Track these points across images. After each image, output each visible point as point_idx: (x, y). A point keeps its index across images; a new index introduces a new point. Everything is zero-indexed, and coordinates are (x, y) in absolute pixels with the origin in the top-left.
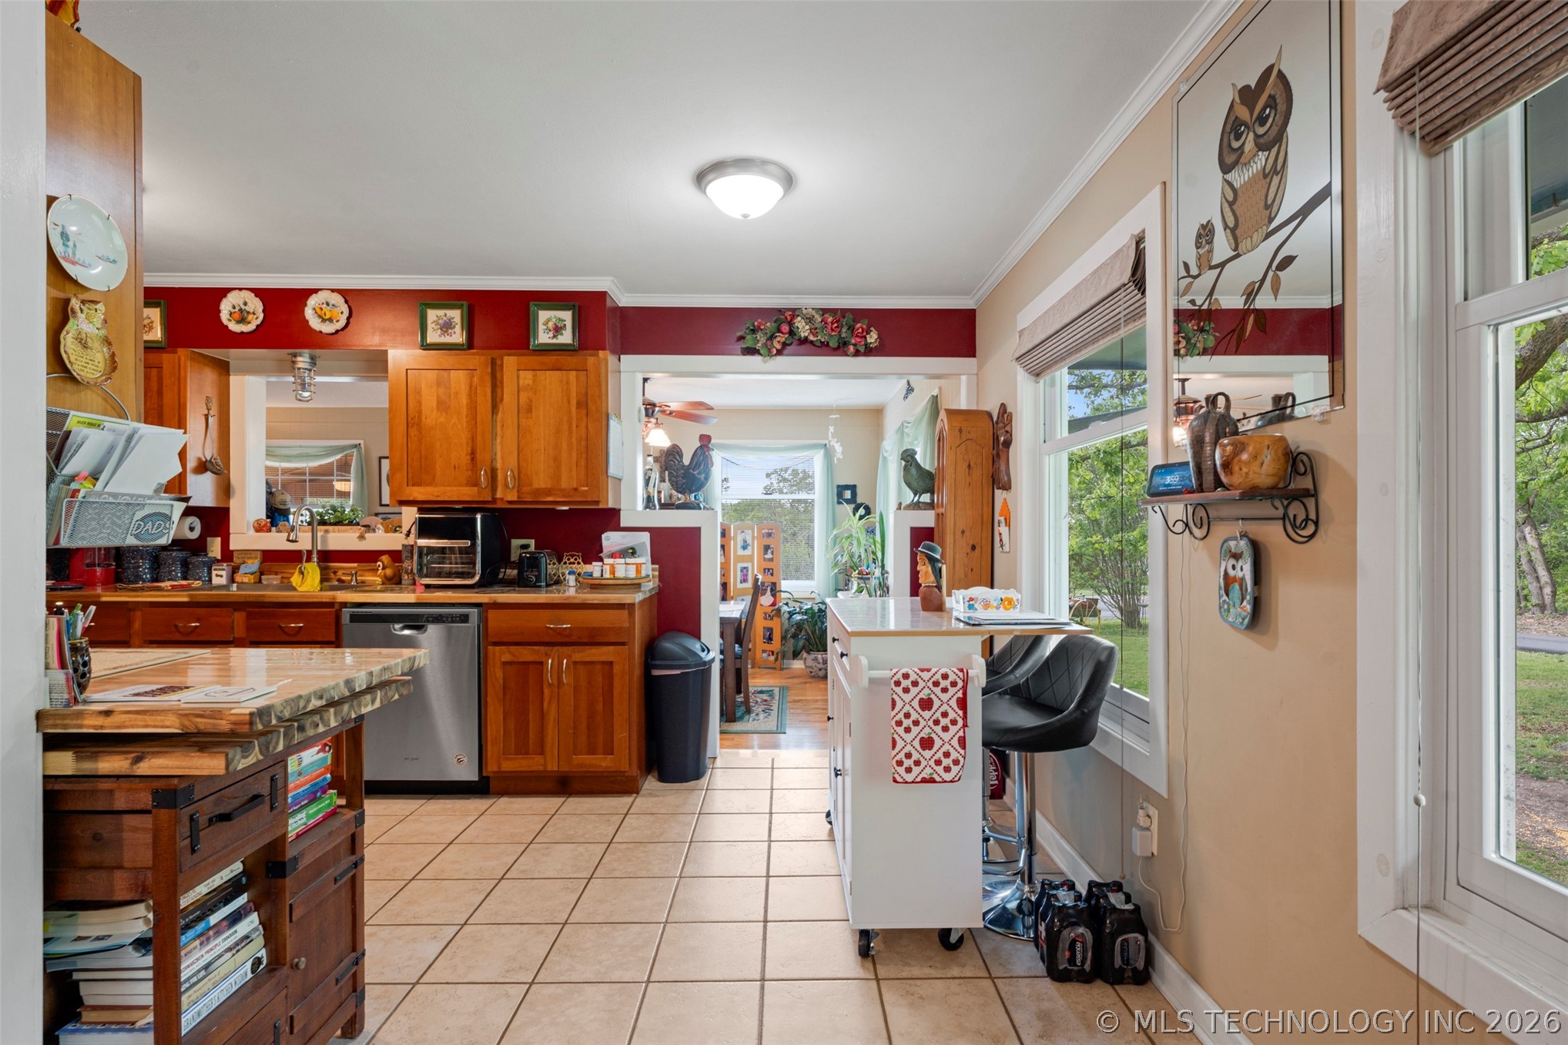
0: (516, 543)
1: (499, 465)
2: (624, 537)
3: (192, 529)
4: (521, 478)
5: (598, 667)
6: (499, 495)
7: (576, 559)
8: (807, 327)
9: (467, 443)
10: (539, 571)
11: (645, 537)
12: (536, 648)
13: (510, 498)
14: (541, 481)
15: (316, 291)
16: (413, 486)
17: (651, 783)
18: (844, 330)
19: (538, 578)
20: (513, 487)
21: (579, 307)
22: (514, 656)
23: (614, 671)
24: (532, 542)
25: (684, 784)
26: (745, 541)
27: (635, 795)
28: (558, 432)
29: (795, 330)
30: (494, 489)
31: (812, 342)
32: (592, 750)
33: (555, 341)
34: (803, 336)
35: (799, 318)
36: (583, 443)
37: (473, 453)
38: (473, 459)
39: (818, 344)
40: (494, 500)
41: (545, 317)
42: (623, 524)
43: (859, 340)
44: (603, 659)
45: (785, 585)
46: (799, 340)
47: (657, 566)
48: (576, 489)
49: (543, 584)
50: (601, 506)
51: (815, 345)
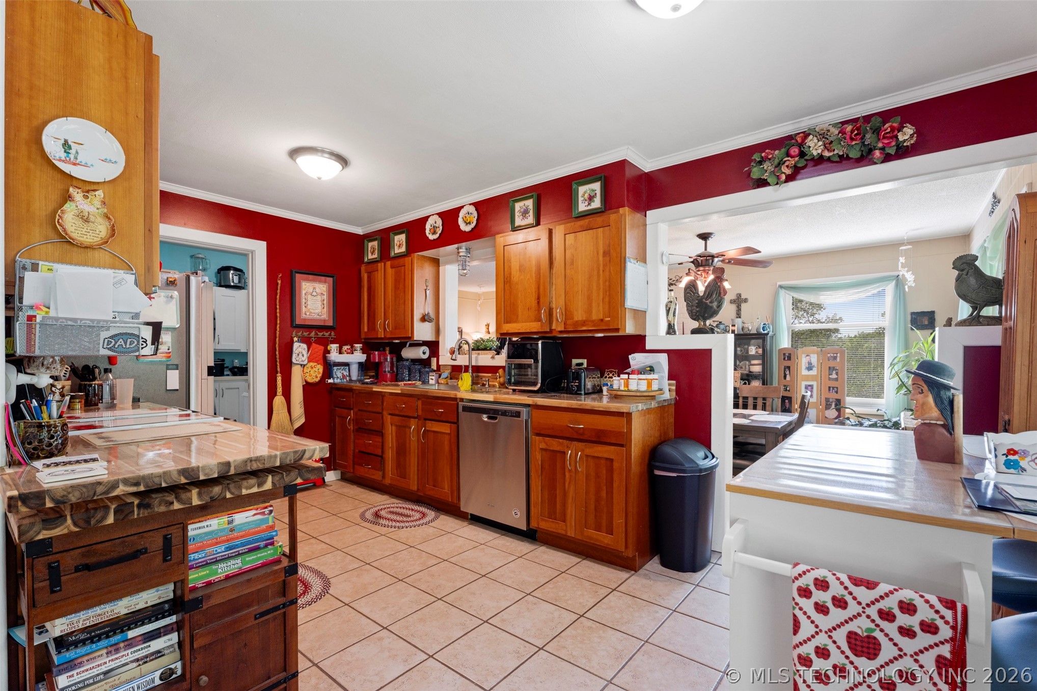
0: (575, 361)
1: (554, 306)
2: (646, 357)
3: (424, 353)
4: (567, 313)
5: (603, 462)
6: (553, 327)
7: (613, 375)
8: (820, 143)
9: (535, 292)
10: (580, 383)
11: (663, 359)
12: (561, 441)
13: (559, 329)
14: (579, 316)
15: (462, 207)
16: (507, 323)
17: (654, 565)
18: (868, 136)
19: (579, 387)
20: (562, 321)
21: (605, 177)
22: (547, 445)
23: (614, 467)
24: (585, 361)
25: (681, 574)
26: (810, 363)
27: (633, 572)
28: (590, 277)
29: (806, 150)
30: (551, 323)
31: (829, 159)
32: (598, 529)
33: (589, 208)
34: (815, 153)
35: (811, 137)
36: (607, 283)
37: (538, 298)
38: (538, 303)
39: (837, 159)
40: (551, 331)
41: (583, 190)
42: (648, 347)
43: (886, 141)
44: (606, 455)
45: (849, 400)
46: (813, 159)
47: (674, 382)
48: (602, 320)
49: (583, 392)
50: (620, 334)
51: (833, 162)
